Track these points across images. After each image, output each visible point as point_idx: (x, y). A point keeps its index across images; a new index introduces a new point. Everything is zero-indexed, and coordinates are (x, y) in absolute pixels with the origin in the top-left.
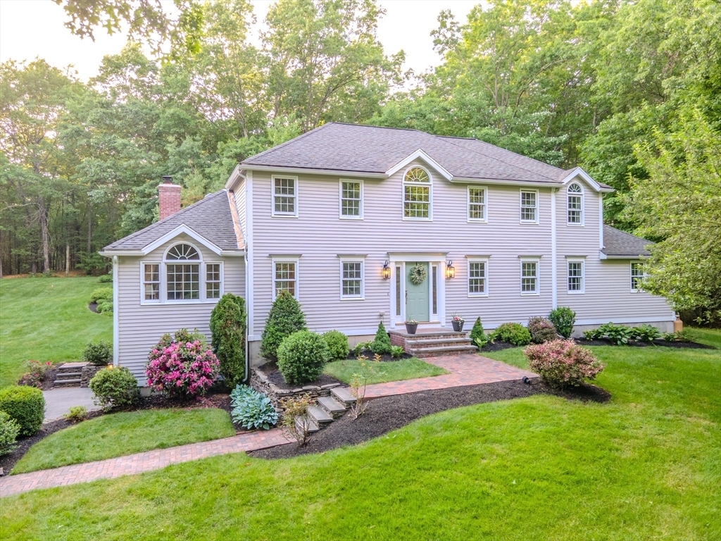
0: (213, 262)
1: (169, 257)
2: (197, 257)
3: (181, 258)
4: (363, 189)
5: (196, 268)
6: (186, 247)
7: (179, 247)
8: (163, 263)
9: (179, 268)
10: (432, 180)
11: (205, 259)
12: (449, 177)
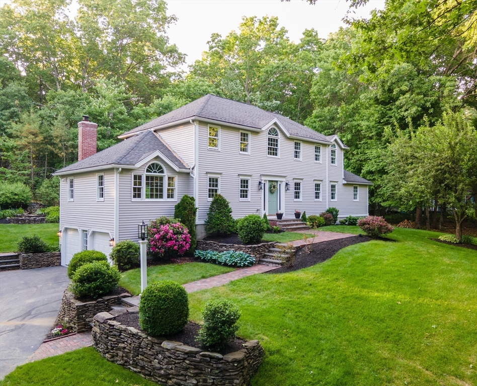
0: (171, 175)
1: (148, 171)
2: (162, 172)
3: (154, 172)
4: (250, 136)
5: (161, 179)
6: (157, 165)
7: (153, 164)
8: (144, 174)
9: (152, 178)
10: (280, 136)
11: (168, 173)
12: (288, 135)
